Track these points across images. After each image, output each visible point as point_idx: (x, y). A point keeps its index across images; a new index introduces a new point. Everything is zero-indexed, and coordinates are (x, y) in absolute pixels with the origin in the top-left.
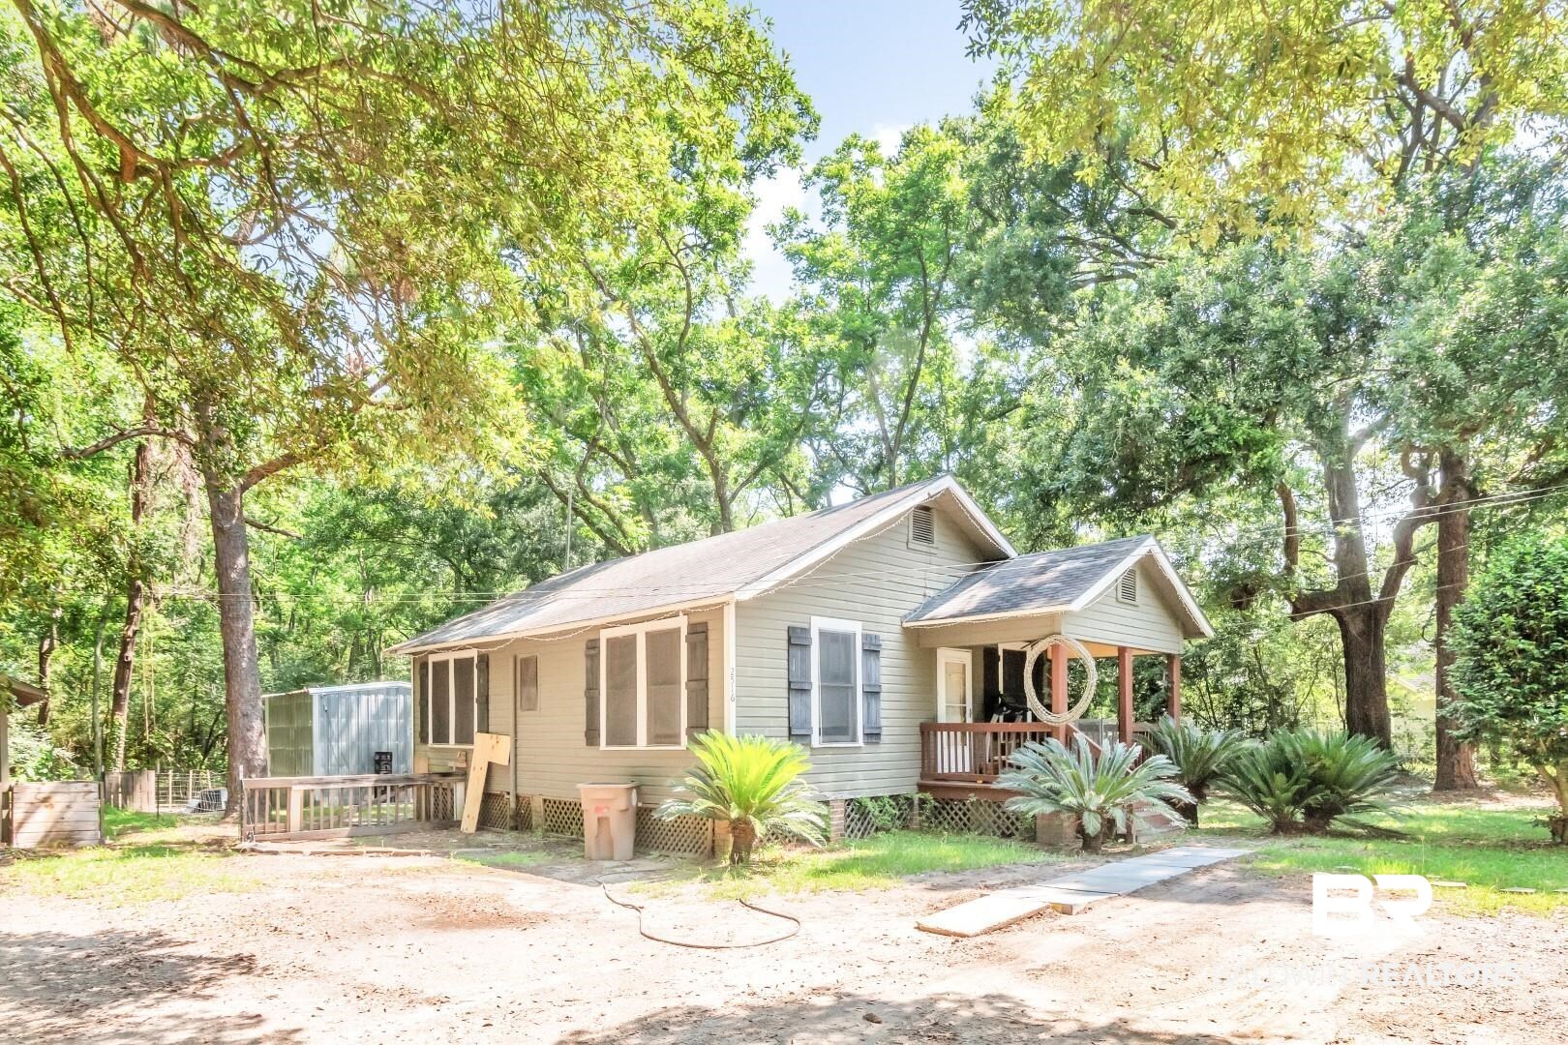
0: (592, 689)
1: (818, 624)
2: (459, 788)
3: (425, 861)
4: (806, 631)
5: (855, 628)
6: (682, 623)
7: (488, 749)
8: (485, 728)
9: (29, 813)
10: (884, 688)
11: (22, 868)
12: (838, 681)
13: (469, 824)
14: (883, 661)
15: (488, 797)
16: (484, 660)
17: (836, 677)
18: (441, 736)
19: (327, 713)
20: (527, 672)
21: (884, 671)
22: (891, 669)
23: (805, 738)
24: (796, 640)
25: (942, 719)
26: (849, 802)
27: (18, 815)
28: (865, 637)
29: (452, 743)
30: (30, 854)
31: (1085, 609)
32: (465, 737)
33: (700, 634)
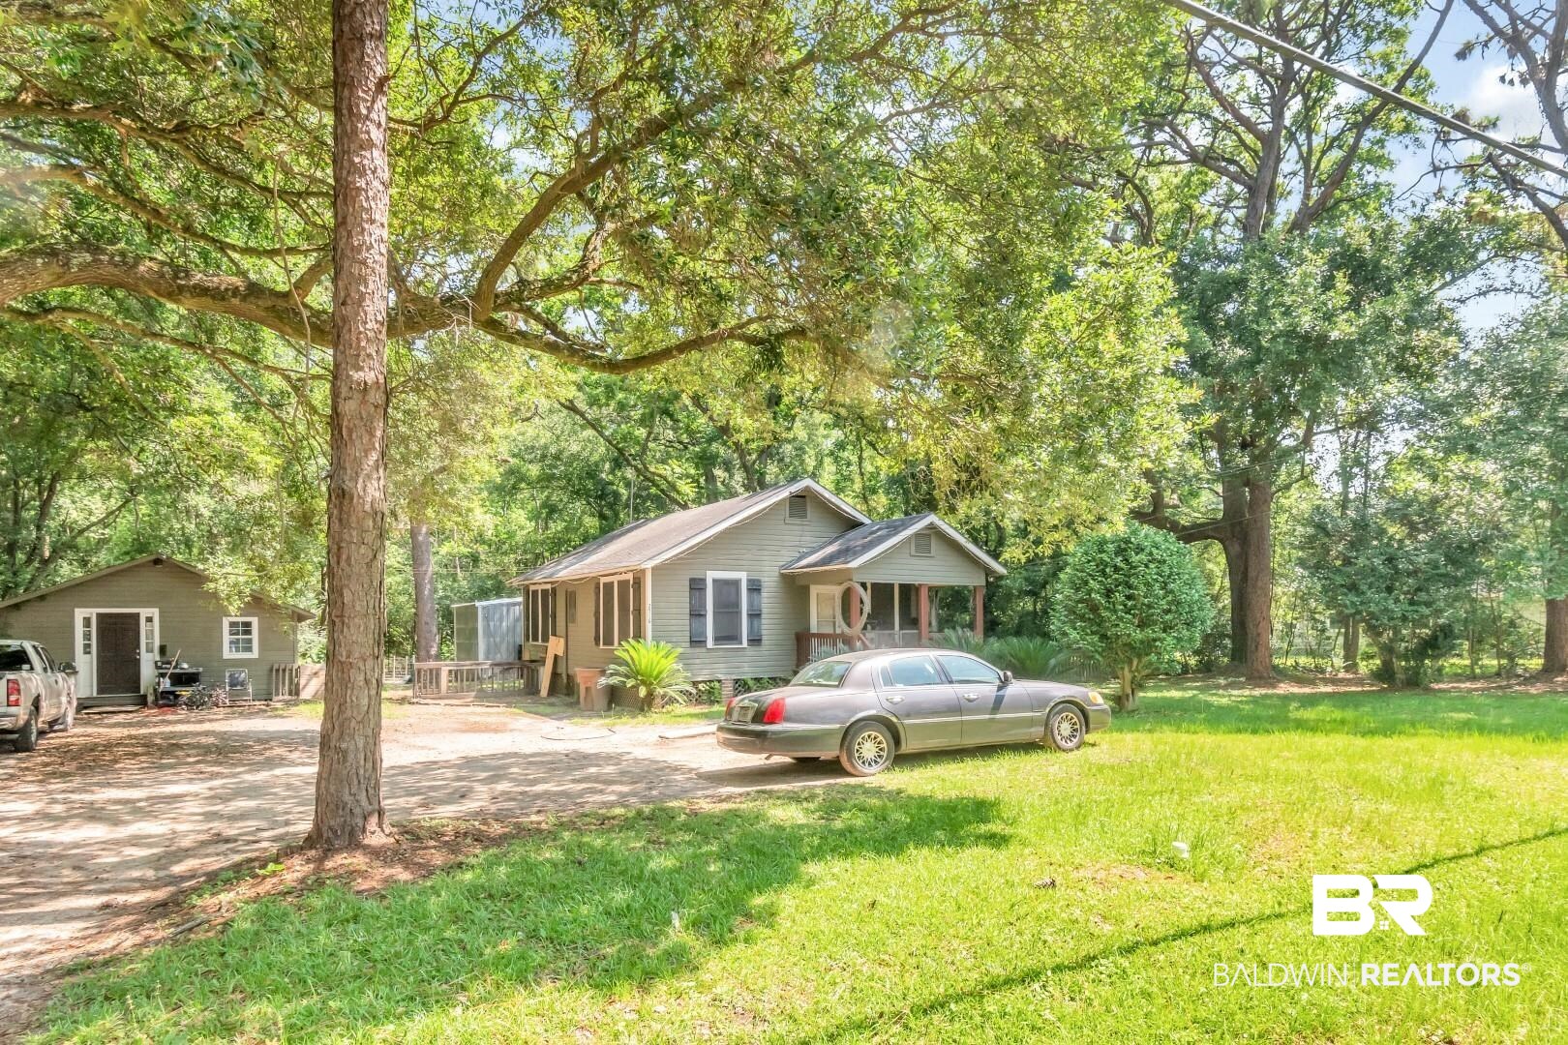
0: (597, 613)
1: (711, 575)
2: (541, 670)
3: (502, 709)
4: (703, 581)
5: (742, 576)
6: (630, 577)
7: (556, 646)
8: (554, 634)
9: (309, 681)
10: (764, 611)
11: (302, 707)
12: (727, 607)
13: (544, 692)
14: (764, 595)
15: (555, 675)
16: (554, 590)
17: (727, 606)
18: (535, 639)
19: (487, 619)
20: (571, 599)
21: (765, 600)
22: (768, 600)
23: (702, 643)
24: (697, 586)
25: (814, 629)
26: (736, 681)
27: (302, 682)
28: (749, 581)
29: (540, 642)
30: (306, 702)
31: (860, 568)
32: (546, 639)
33: (638, 583)
